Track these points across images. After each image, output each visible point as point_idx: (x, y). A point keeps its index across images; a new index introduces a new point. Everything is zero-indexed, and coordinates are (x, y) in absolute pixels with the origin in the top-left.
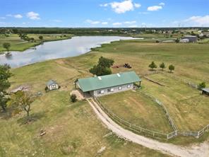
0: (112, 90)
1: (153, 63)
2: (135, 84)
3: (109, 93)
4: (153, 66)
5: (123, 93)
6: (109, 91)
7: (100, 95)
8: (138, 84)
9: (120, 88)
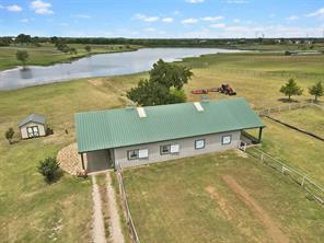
0: (174, 148)
1: (291, 83)
2: (244, 135)
3: (166, 158)
4: (291, 89)
5: (208, 158)
6: (165, 150)
7: (135, 163)
8: (255, 133)
9: (200, 144)
